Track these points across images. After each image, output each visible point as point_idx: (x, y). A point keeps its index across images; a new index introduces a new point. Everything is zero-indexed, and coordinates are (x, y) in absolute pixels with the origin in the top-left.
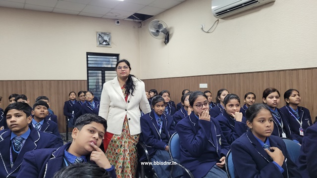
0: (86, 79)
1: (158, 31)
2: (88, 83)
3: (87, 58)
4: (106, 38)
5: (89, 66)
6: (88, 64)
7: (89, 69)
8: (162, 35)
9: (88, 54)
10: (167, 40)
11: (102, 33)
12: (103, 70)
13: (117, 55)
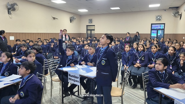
0: (150, 33)
1: (175, 15)
2: (151, 35)
3: (151, 26)
6: (151, 28)
7: (152, 29)
9: (152, 24)
11: (158, 16)
12: (157, 30)
13: (164, 24)
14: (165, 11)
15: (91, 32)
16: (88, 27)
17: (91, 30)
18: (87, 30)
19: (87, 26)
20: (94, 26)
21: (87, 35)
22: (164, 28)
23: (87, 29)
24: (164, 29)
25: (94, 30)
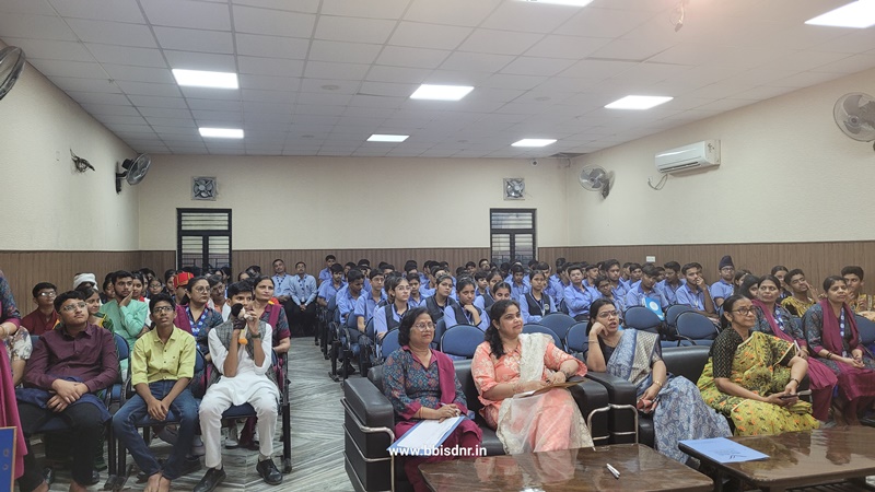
0: (489, 246)
2: (491, 251)
3: (491, 216)
4: (517, 188)
5: (493, 227)
6: (491, 225)
7: (494, 231)
9: (492, 211)
10: (606, 192)
11: (512, 180)
12: (512, 233)
13: (533, 211)
14: (535, 163)
15: (206, 245)
16: (186, 217)
17: (206, 235)
18: (181, 233)
19: (180, 211)
20: (229, 211)
21: (180, 260)
22: (534, 225)
23: (180, 225)
24: (532, 231)
25: (228, 233)
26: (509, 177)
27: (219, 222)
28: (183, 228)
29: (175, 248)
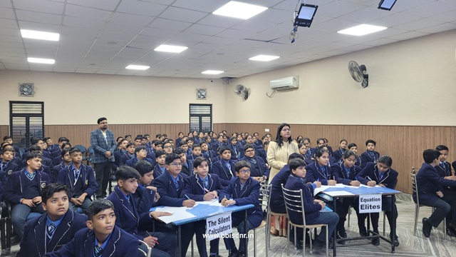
1: (240, 91)
2: (190, 125)
3: (190, 107)
4: (203, 94)
6: (190, 112)
7: (191, 115)
8: (243, 93)
9: (190, 105)
10: (246, 97)
11: (200, 90)
12: (200, 116)
13: (211, 105)
14: (212, 81)
15: (28, 122)
16: (14, 106)
17: (28, 116)
18: (12, 115)
19: (11, 103)
20: (42, 103)
21: (11, 130)
22: (211, 112)
23: (11, 111)
24: (210, 115)
25: (42, 115)
26: (199, 88)
27: (36, 109)
28: (13, 112)
29: (8, 124)
